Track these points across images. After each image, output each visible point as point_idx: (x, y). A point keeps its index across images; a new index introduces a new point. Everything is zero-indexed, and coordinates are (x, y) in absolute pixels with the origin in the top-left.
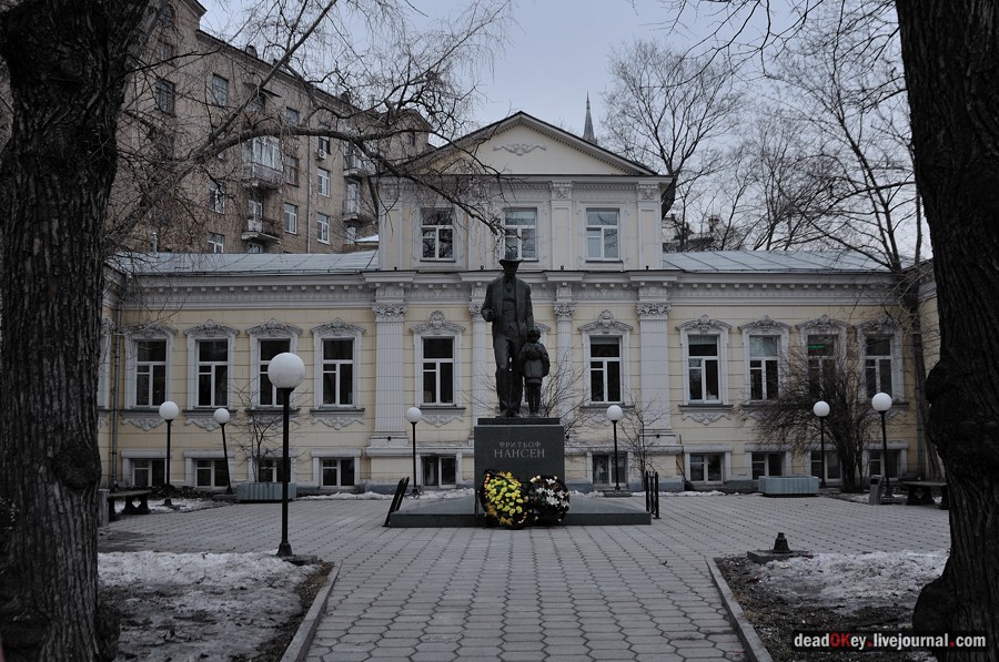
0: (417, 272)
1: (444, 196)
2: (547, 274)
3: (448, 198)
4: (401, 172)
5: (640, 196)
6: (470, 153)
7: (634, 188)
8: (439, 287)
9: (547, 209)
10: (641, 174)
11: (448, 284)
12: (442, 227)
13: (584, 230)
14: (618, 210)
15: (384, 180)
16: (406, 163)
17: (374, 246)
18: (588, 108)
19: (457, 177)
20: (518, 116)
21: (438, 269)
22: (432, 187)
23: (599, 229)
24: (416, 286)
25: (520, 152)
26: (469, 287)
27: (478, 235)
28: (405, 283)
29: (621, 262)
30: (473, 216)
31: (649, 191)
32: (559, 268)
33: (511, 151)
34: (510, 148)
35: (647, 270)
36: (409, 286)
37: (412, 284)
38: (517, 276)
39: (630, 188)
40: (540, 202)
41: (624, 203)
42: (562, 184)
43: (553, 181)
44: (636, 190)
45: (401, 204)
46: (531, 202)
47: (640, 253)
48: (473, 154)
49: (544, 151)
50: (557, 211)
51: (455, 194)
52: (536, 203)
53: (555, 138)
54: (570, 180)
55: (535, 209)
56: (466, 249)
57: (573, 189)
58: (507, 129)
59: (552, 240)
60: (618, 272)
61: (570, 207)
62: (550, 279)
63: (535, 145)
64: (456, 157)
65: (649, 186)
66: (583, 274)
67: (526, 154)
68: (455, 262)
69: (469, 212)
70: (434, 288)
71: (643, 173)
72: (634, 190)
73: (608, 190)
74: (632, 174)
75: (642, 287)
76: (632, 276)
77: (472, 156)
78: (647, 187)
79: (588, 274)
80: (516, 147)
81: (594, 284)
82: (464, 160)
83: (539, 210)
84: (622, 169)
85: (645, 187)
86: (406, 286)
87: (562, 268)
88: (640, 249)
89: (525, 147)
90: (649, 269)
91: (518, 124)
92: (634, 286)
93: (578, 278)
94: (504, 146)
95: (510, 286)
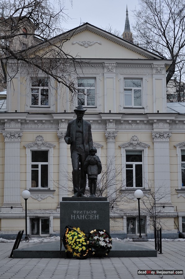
0: (28, 113)
1: (43, 70)
2: (102, 115)
3: (46, 72)
4: (19, 57)
5: (154, 71)
6: (58, 47)
7: (151, 66)
8: (41, 122)
9: (101, 78)
10: (155, 59)
11: (46, 120)
12: (42, 88)
13: (122, 90)
14: (142, 79)
15: (10, 61)
19: (51, 59)
20: (85, 26)
21: (40, 112)
23: (131, 90)
24: (28, 121)
25: (86, 45)
26: (58, 122)
27: (62, 93)
28: (22, 120)
29: (143, 108)
30: (59, 82)
31: (159, 69)
32: (108, 112)
33: (81, 45)
34: (80, 43)
36: (24, 121)
37: (25, 120)
39: (149, 67)
40: (98, 74)
41: (145, 75)
42: (110, 64)
43: (105, 62)
44: (152, 67)
45: (20, 74)
46: (92, 74)
47: (154, 104)
48: (60, 48)
49: (100, 45)
50: (107, 79)
51: (49, 70)
52: (96, 75)
53: (106, 38)
54: (115, 62)
55: (95, 78)
56: (56, 100)
57: (117, 67)
58: (79, 33)
59: (104, 95)
60: (142, 114)
61: (115, 77)
62: (103, 118)
63: (95, 42)
64: (50, 49)
65: (159, 66)
66: (121, 115)
67: (89, 47)
68: (50, 107)
69: (57, 80)
70: (38, 122)
71: (156, 58)
72: (151, 68)
73: (136, 67)
74: (150, 59)
75: (155, 122)
76: (149, 116)
77: (60, 49)
78: (158, 66)
79: (124, 115)
80: (84, 43)
81: (128, 121)
82: (54, 51)
83: (97, 79)
84: (144, 56)
85: (157, 66)
86: (22, 121)
87: (110, 112)
88: (154, 101)
89: (89, 43)
90: (159, 112)
91: (85, 30)
92: (150, 122)
93: (119, 117)
94: (78, 42)
95: (79, 124)
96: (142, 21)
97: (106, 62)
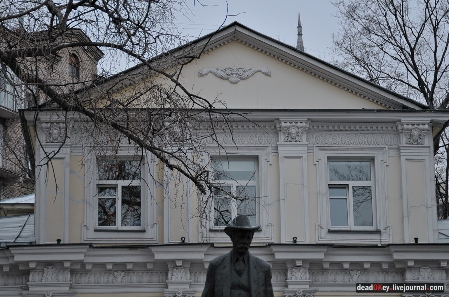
0: (91, 246)
1: (131, 137)
2: (274, 249)
3: (138, 141)
4: (72, 103)
5: (404, 140)
6: (170, 77)
7: (395, 128)
8: (121, 267)
9: (272, 158)
11: (135, 264)
12: (126, 183)
13: (324, 188)
14: (372, 160)
15: (44, 116)
16: (77, 92)
17: (28, 210)
18: (300, 34)
19: (150, 112)
21: (119, 243)
22: (115, 126)
23: (346, 186)
24: (89, 267)
25: (234, 78)
26: (165, 268)
27: (180, 194)
28: (73, 262)
29: (378, 232)
30: (171, 167)
31: (416, 133)
32: (291, 241)
33: (221, 78)
34: (219, 72)
35: (416, 243)
36: (78, 267)
37: (83, 264)
38: (252, 252)
39: (389, 129)
40: (262, 148)
41: (381, 149)
42: (294, 124)
43: (281, 118)
44: (397, 130)
45: (69, 149)
46: (249, 148)
47: (405, 220)
48: (175, 78)
49: (267, 77)
50: (287, 160)
51: (146, 136)
52: (258, 149)
53: (282, 60)
54: (305, 117)
55: (256, 158)
56: (161, 213)
57: (309, 129)
58: (216, 47)
59: (279, 201)
60: (375, 246)
61: (305, 156)
62: (279, 256)
63: (255, 69)
64: (149, 84)
65: (415, 126)
66: (325, 249)
67: (242, 82)
68: (144, 231)
69: (166, 162)
70: (114, 269)
71: (408, 108)
72: (394, 131)
73: (357, 130)
74: (392, 109)
75: (410, 268)
76: (396, 252)
77: (173, 80)
78: (413, 127)
79: (332, 249)
80: (229, 71)
81: (340, 264)
82: (159, 89)
83: (262, 160)
84: (377, 102)
85: (410, 127)
86: (74, 267)
87: (295, 241)
88: (405, 215)
89: (241, 72)
90: (419, 242)
91: (232, 40)
92: (398, 266)
93: (318, 255)
94: (213, 70)
95: (240, 265)
96: (360, 28)
97: (283, 117)
